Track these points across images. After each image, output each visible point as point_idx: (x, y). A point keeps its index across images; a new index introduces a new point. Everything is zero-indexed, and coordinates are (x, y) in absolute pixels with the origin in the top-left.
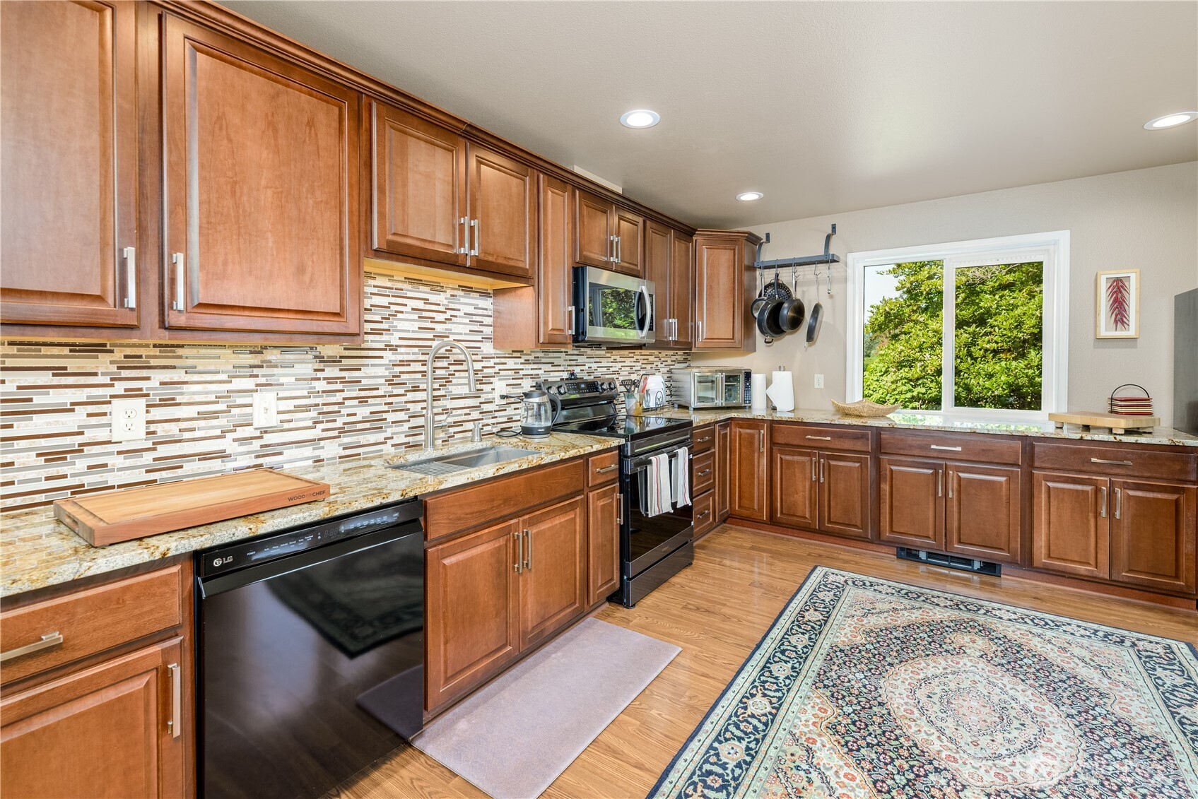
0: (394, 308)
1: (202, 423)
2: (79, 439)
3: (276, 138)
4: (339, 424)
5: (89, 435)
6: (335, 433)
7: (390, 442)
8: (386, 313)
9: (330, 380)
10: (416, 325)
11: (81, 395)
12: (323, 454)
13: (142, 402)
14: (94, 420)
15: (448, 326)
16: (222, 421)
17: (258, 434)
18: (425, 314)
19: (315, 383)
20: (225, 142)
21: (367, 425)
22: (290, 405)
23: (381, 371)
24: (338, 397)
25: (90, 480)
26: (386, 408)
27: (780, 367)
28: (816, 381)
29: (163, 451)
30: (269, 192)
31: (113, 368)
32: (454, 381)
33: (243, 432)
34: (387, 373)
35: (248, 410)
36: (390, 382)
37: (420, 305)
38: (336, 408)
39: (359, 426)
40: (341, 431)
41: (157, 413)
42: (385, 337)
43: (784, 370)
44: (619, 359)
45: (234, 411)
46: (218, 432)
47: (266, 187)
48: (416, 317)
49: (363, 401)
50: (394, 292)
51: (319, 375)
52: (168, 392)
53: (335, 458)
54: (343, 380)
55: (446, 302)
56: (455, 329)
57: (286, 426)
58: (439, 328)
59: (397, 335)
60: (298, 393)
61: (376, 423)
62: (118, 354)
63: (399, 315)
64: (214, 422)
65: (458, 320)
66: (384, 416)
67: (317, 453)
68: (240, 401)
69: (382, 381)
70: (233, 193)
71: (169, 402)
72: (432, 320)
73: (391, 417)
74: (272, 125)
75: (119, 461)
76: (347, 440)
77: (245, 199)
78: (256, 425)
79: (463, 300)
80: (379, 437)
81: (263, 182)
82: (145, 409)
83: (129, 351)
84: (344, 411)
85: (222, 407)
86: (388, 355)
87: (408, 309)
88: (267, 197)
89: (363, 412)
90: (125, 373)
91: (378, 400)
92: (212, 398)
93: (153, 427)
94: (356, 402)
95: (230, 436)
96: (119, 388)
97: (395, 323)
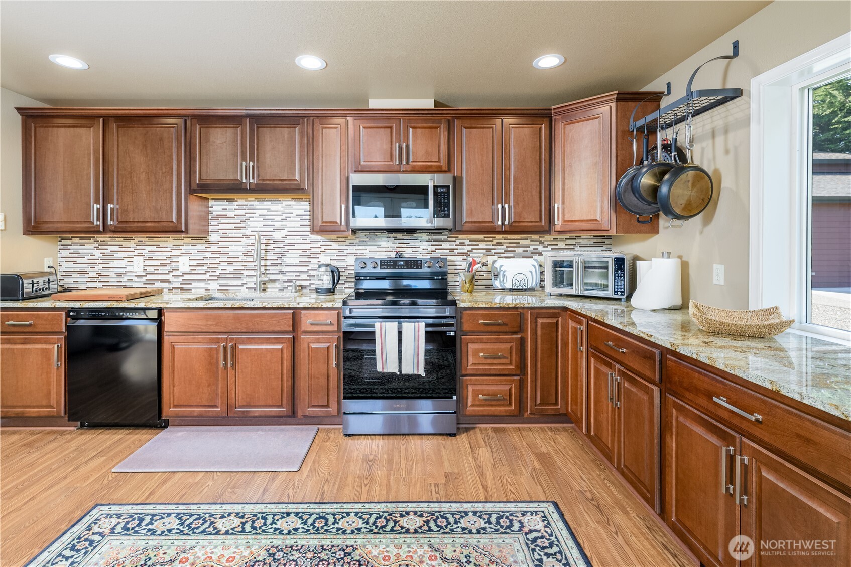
0: (248, 215)
1: (161, 268)
2: (124, 270)
3: (146, 151)
4: (217, 274)
5: (128, 269)
6: (216, 278)
7: (245, 286)
8: (243, 218)
9: (213, 252)
10: (261, 224)
11: (126, 254)
12: (210, 287)
13: (142, 257)
14: (129, 263)
15: (284, 223)
16: (168, 268)
17: (181, 274)
18: (267, 217)
19: (206, 253)
20: (128, 158)
21: (232, 276)
22: (195, 263)
23: (240, 248)
24: (217, 261)
25: (128, 284)
26: (243, 268)
27: (663, 253)
28: (715, 274)
29: (149, 277)
30: (144, 174)
31: (135, 245)
32: (288, 255)
33: (175, 273)
34: (243, 249)
35: (176, 264)
36: (245, 254)
37: (265, 212)
38: (216, 266)
39: (228, 276)
40: (219, 277)
41: (148, 263)
42: (243, 231)
43: (668, 257)
44: (467, 242)
45: (173, 264)
46: (167, 272)
47: (143, 172)
48: (261, 219)
49: (230, 263)
50: (248, 207)
51: (208, 249)
52: (151, 255)
53: (215, 290)
54: (220, 253)
55: (282, 209)
56: (288, 224)
57: (193, 272)
58: (277, 225)
59: (250, 229)
60: (198, 258)
61: (237, 275)
62: (136, 241)
63: (251, 219)
64: (165, 268)
65: (291, 219)
66: (242, 272)
67: (207, 286)
68: (175, 260)
69: (241, 253)
70: (131, 177)
71: (150, 259)
72: (273, 220)
73: (246, 273)
74: (145, 146)
75: (135, 279)
76: (221, 282)
77: (135, 179)
78: (180, 270)
79: (295, 207)
80: (239, 282)
81: (141, 170)
82: (143, 260)
83: (139, 239)
84: (220, 268)
85: (168, 262)
86: (244, 240)
87: (257, 215)
88: (143, 176)
89: (230, 269)
90: (138, 247)
91: (239, 263)
92: (165, 258)
93: (146, 268)
94: (226, 263)
95: (171, 274)
96: (136, 252)
97: (249, 223)
